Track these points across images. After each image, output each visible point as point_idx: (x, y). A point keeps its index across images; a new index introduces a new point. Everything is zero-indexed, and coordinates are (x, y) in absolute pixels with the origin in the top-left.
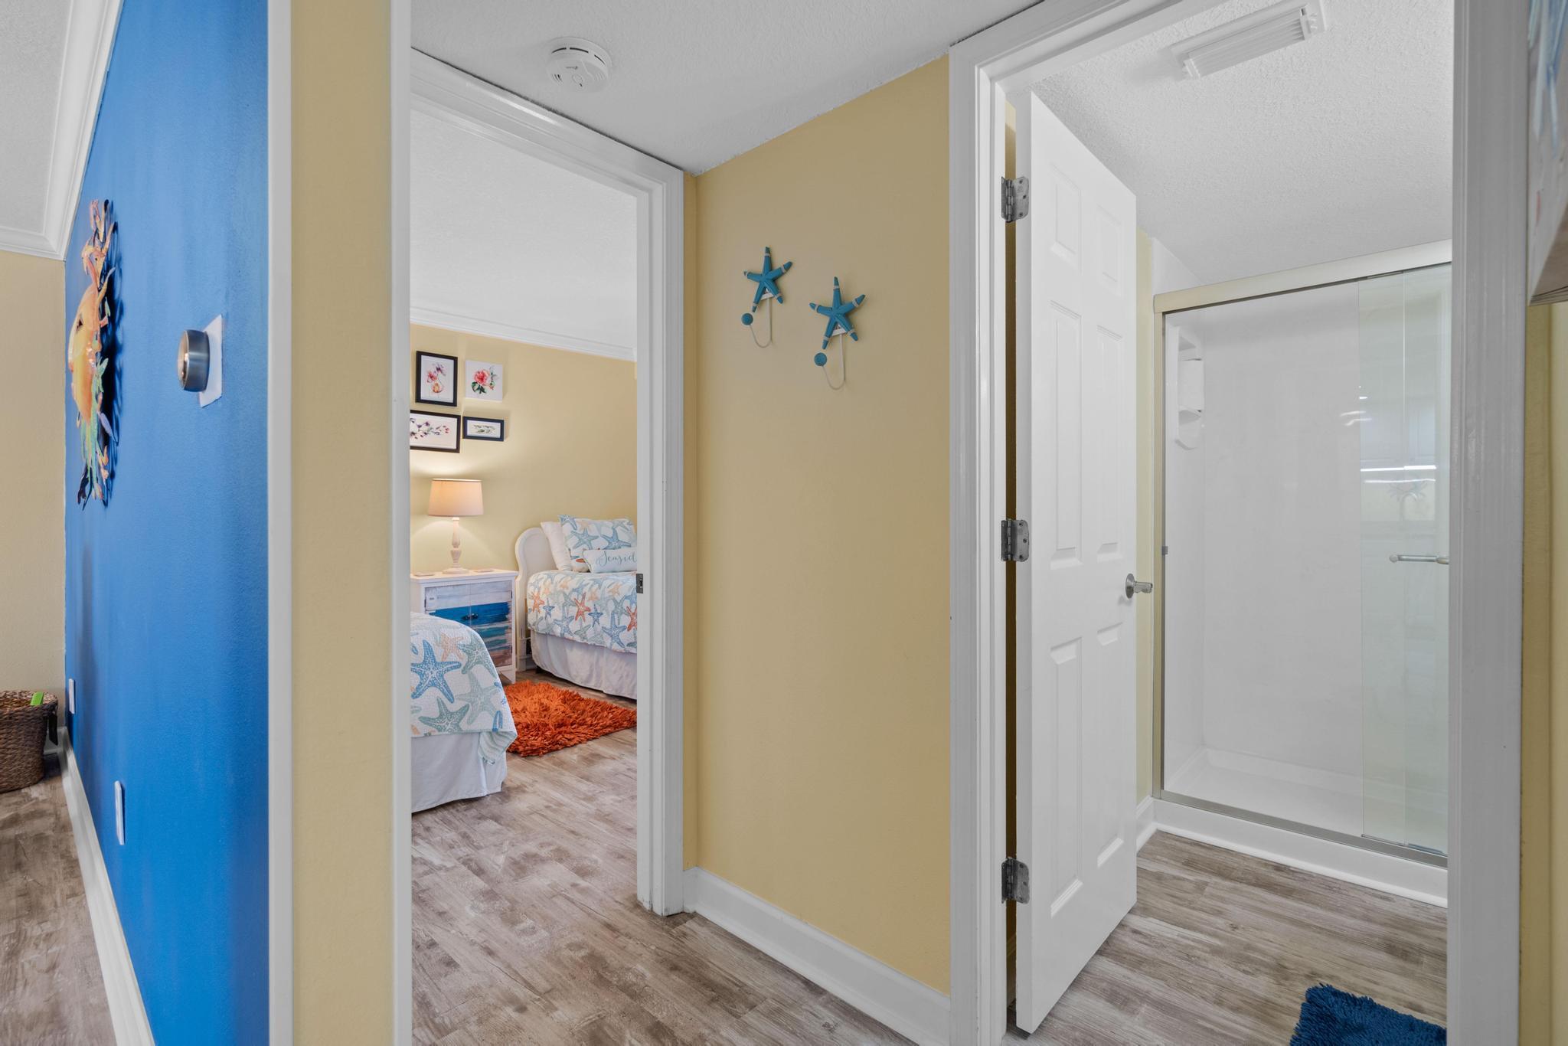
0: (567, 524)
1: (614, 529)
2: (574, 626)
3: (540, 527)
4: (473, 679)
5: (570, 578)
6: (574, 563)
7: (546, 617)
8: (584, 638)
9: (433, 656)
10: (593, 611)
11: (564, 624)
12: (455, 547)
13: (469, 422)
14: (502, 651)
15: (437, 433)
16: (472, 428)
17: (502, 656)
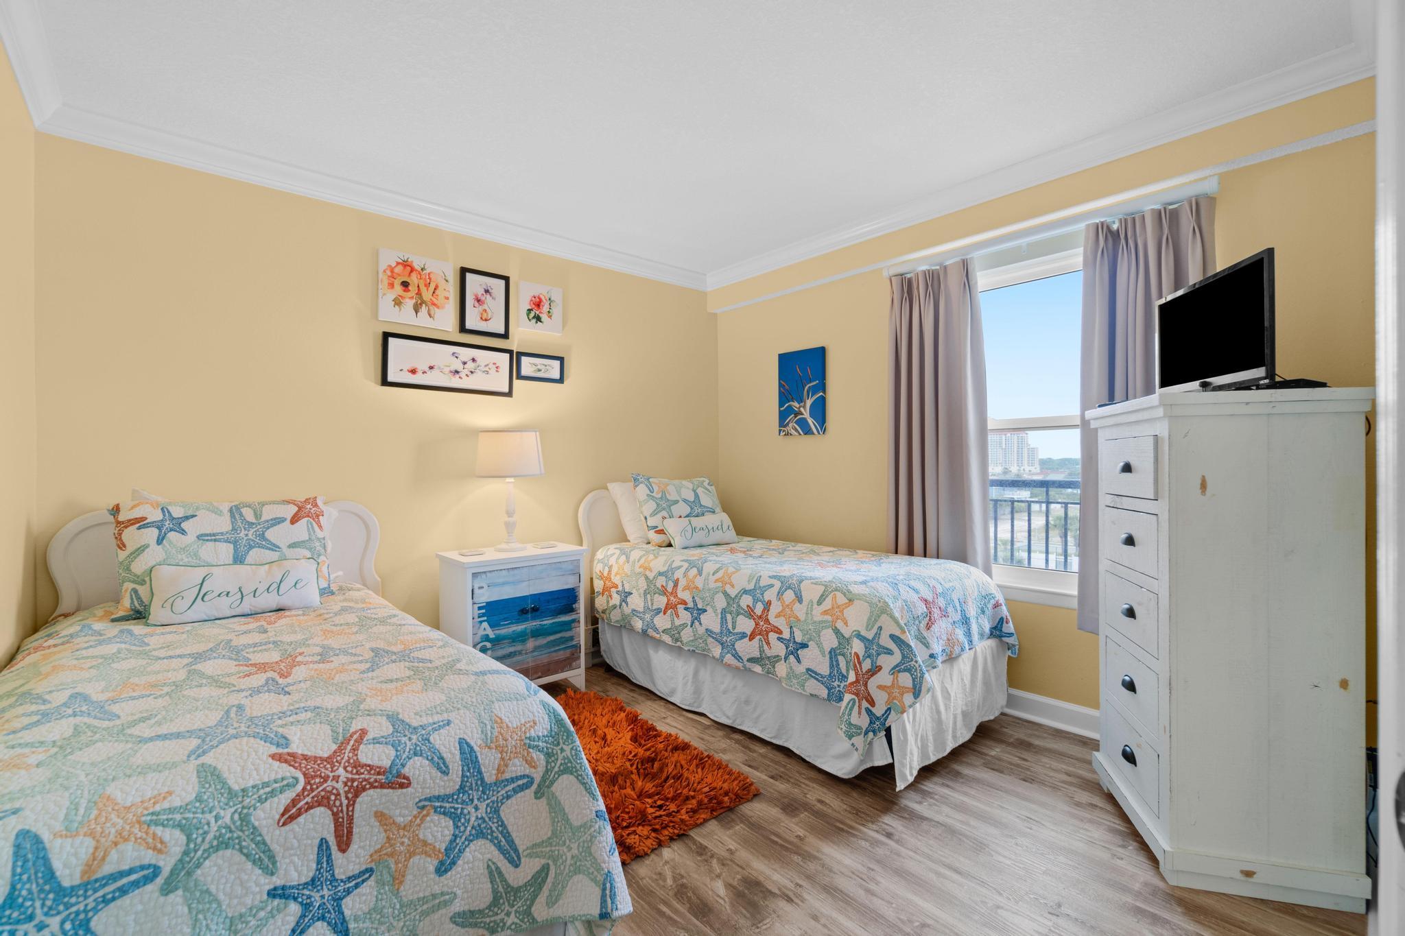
0: (641, 485)
1: (694, 491)
2: (662, 622)
3: (607, 489)
4: (556, 808)
5: (651, 557)
6: (652, 535)
7: (621, 605)
8: (677, 640)
9: (480, 772)
10: (691, 605)
11: (648, 617)
12: (509, 517)
13: (524, 359)
14: (568, 651)
15: (487, 372)
16: (528, 366)
17: (568, 659)
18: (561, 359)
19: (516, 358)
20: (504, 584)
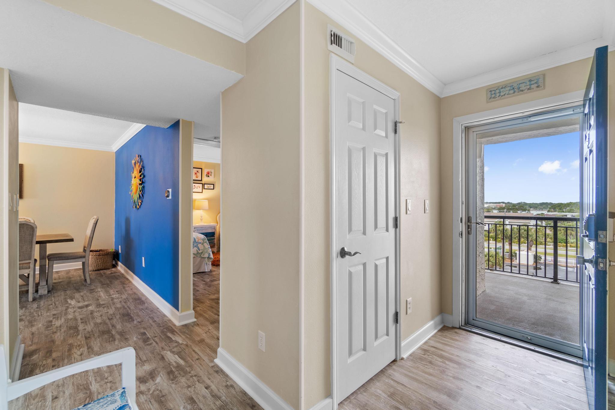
4: (204, 246)
9: (196, 240)
12: (201, 217)
14: (213, 244)
15: (197, 188)
16: (206, 186)
17: (212, 246)
18: (214, 185)
19: (203, 185)
20: (200, 230)
